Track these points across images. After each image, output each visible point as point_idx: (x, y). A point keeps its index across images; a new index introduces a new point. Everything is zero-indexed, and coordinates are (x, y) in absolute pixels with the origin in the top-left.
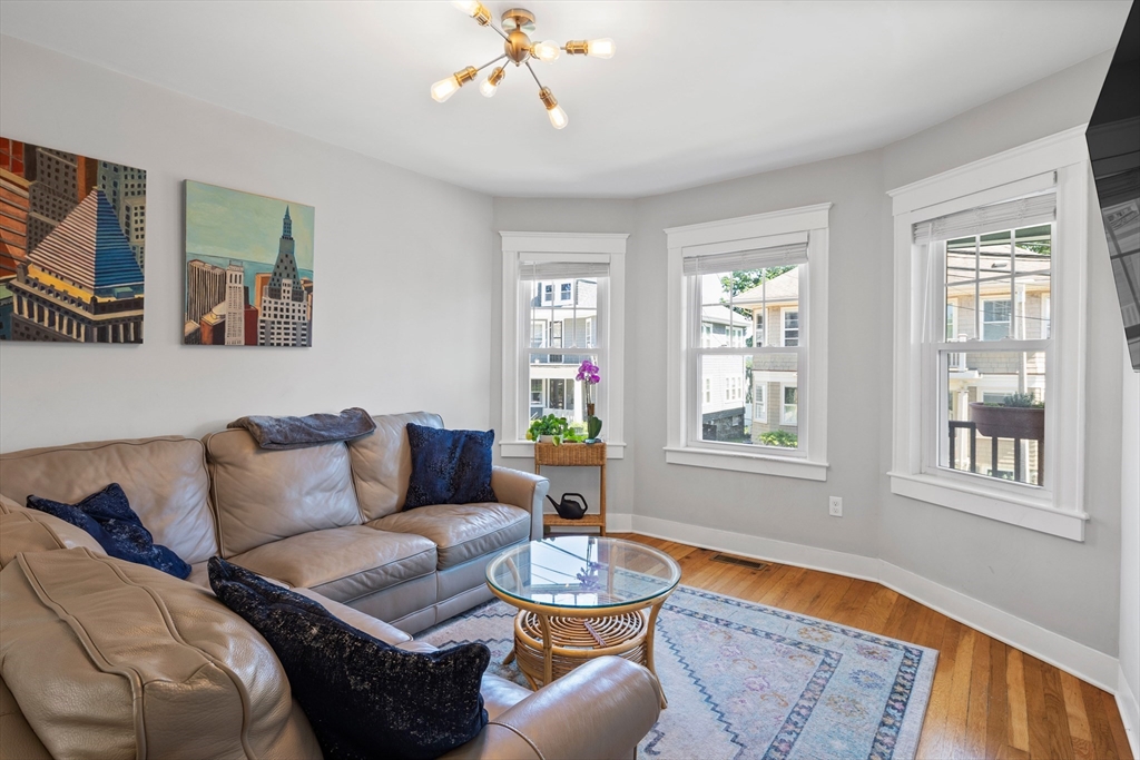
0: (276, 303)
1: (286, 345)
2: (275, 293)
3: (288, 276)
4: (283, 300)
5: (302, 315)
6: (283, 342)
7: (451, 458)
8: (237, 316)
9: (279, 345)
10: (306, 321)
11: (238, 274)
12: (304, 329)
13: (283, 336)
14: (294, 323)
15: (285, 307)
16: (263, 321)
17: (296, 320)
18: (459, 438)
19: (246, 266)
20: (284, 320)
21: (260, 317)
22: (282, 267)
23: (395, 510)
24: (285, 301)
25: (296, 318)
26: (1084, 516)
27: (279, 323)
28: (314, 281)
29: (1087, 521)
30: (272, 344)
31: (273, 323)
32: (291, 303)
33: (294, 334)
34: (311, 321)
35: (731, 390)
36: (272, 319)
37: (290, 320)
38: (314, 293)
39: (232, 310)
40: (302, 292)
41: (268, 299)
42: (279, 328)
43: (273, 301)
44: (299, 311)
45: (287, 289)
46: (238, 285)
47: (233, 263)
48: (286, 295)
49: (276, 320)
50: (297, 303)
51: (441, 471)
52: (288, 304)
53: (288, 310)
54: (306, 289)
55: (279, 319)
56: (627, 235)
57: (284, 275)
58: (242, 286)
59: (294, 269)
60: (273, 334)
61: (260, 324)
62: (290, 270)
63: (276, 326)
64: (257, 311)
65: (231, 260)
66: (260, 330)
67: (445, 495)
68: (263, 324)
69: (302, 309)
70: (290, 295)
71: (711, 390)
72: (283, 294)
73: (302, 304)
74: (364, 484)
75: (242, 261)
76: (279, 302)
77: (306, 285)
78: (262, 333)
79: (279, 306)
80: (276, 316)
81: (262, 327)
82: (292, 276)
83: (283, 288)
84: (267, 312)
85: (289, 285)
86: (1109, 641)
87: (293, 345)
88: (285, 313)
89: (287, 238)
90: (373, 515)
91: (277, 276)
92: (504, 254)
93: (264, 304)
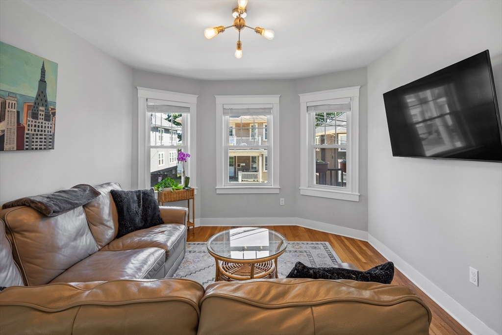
0: (35, 122)
1: (41, 149)
2: (35, 116)
3: (43, 105)
4: (39, 121)
5: (49, 129)
6: (39, 147)
7: (139, 206)
8: (12, 130)
9: (36, 149)
10: (52, 134)
11: (14, 102)
12: (50, 139)
13: (39, 143)
14: (45, 135)
15: (40, 125)
16: (27, 134)
17: (46, 133)
18: (140, 195)
19: (18, 97)
20: (40, 133)
21: (26, 131)
22: (39, 99)
23: (113, 238)
24: (41, 121)
25: (47, 131)
26: (359, 194)
27: (37, 135)
28: (57, 108)
29: (359, 196)
30: (33, 149)
31: (33, 135)
32: (44, 122)
33: (45, 142)
34: (54, 133)
35: (172, 158)
36: (33, 132)
37: (43, 133)
38: (56, 116)
39: (9, 127)
40: (50, 116)
41: (31, 119)
42: (37, 138)
43: (34, 120)
44: (48, 127)
45: (42, 113)
46: (13, 110)
47: (11, 95)
48: (41, 117)
49: (35, 133)
50: (47, 122)
51: (137, 213)
52: (42, 123)
53: (42, 127)
54: (52, 113)
55: (37, 132)
56: (197, 96)
57: (41, 104)
58: (15, 110)
59: (46, 101)
60: (33, 142)
61: (26, 136)
62: (43, 102)
63: (35, 137)
64: (24, 127)
65: (9, 93)
66: (26, 140)
67: (141, 225)
68: (28, 136)
69: (50, 126)
70: (43, 117)
71: (164, 159)
72: (39, 117)
73: (50, 123)
74: (95, 227)
75: (16, 94)
76: (37, 121)
77: (52, 111)
78: (27, 142)
79: (37, 124)
80: (35, 130)
81: (27, 138)
82: (44, 105)
83: (40, 112)
84: (30, 128)
85: (43, 111)
86: (365, 227)
87: (45, 149)
88: (40, 129)
89: (43, 81)
90: (103, 244)
91: (36, 104)
92: (139, 98)
93: (28, 123)
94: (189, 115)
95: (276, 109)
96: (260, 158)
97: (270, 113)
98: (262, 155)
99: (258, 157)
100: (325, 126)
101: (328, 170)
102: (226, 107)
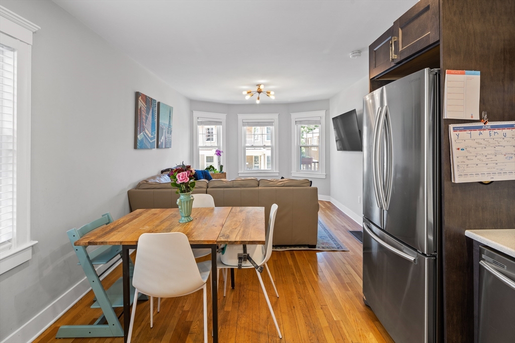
11: (165, 127)
12: (171, 143)
17: (170, 140)
29: (326, 175)
41: (167, 134)
45: (169, 131)
46: (164, 131)
50: (170, 135)
56: (226, 115)
60: (168, 144)
69: (171, 137)
75: (165, 124)
89: (170, 117)
92: (194, 117)
94: (221, 126)
95: (276, 122)
96: (262, 157)
97: (272, 125)
98: (264, 154)
99: (261, 156)
100: (313, 133)
101: (313, 162)
102: (244, 121)
